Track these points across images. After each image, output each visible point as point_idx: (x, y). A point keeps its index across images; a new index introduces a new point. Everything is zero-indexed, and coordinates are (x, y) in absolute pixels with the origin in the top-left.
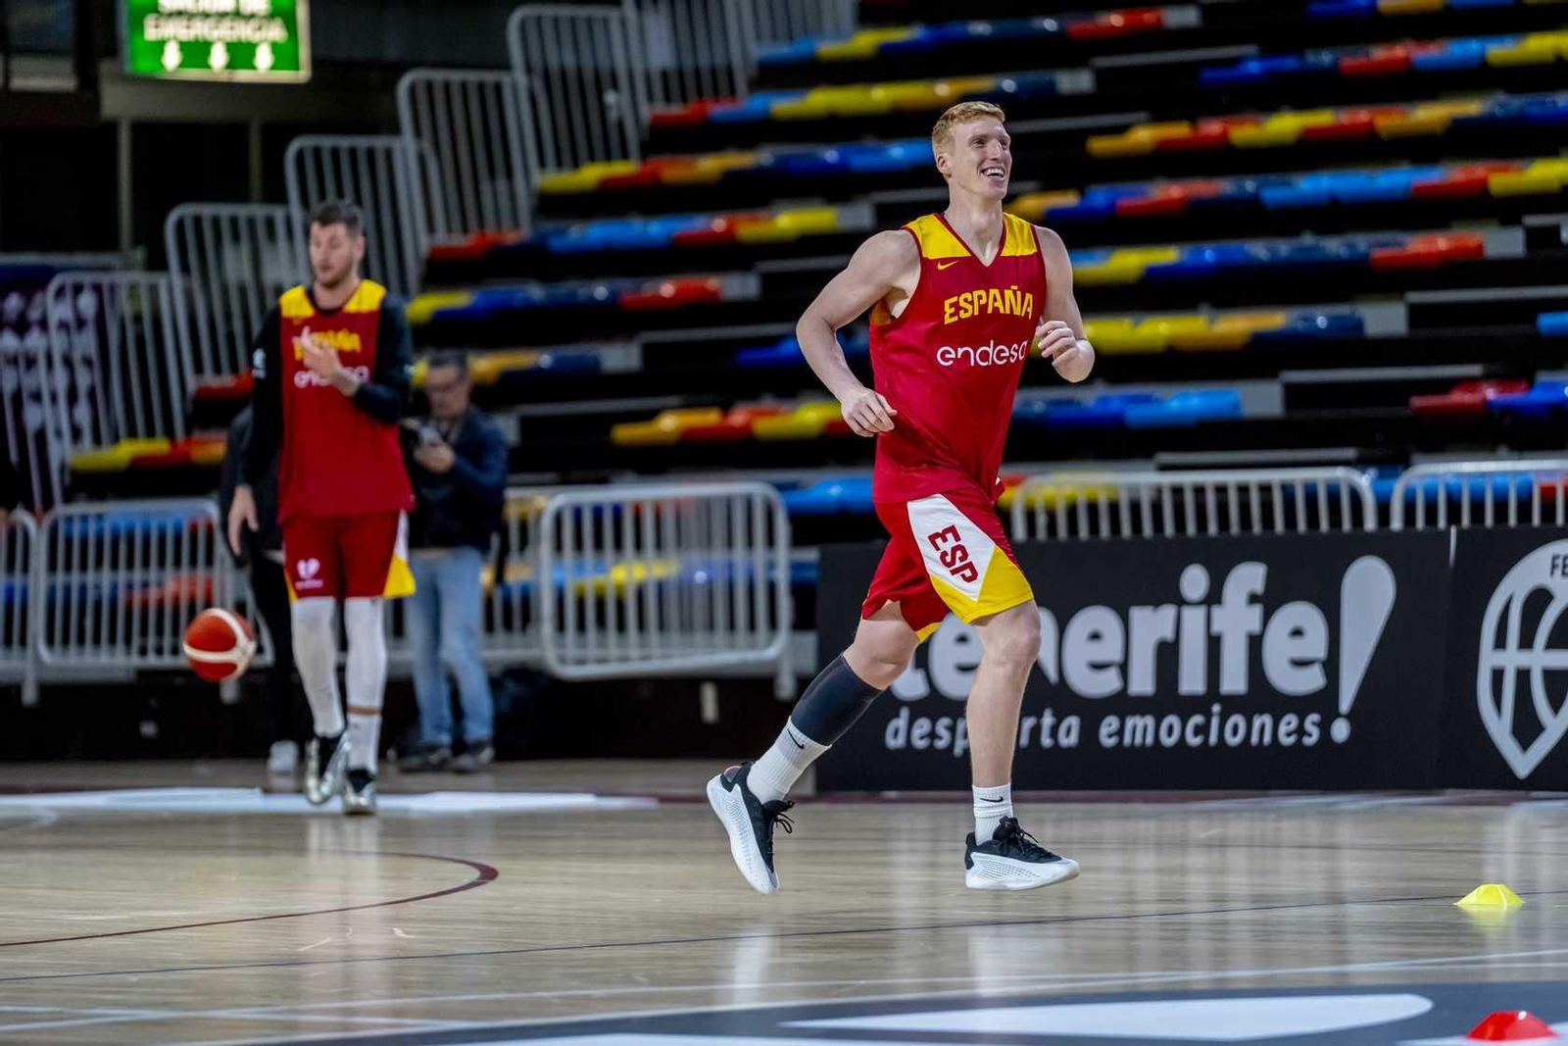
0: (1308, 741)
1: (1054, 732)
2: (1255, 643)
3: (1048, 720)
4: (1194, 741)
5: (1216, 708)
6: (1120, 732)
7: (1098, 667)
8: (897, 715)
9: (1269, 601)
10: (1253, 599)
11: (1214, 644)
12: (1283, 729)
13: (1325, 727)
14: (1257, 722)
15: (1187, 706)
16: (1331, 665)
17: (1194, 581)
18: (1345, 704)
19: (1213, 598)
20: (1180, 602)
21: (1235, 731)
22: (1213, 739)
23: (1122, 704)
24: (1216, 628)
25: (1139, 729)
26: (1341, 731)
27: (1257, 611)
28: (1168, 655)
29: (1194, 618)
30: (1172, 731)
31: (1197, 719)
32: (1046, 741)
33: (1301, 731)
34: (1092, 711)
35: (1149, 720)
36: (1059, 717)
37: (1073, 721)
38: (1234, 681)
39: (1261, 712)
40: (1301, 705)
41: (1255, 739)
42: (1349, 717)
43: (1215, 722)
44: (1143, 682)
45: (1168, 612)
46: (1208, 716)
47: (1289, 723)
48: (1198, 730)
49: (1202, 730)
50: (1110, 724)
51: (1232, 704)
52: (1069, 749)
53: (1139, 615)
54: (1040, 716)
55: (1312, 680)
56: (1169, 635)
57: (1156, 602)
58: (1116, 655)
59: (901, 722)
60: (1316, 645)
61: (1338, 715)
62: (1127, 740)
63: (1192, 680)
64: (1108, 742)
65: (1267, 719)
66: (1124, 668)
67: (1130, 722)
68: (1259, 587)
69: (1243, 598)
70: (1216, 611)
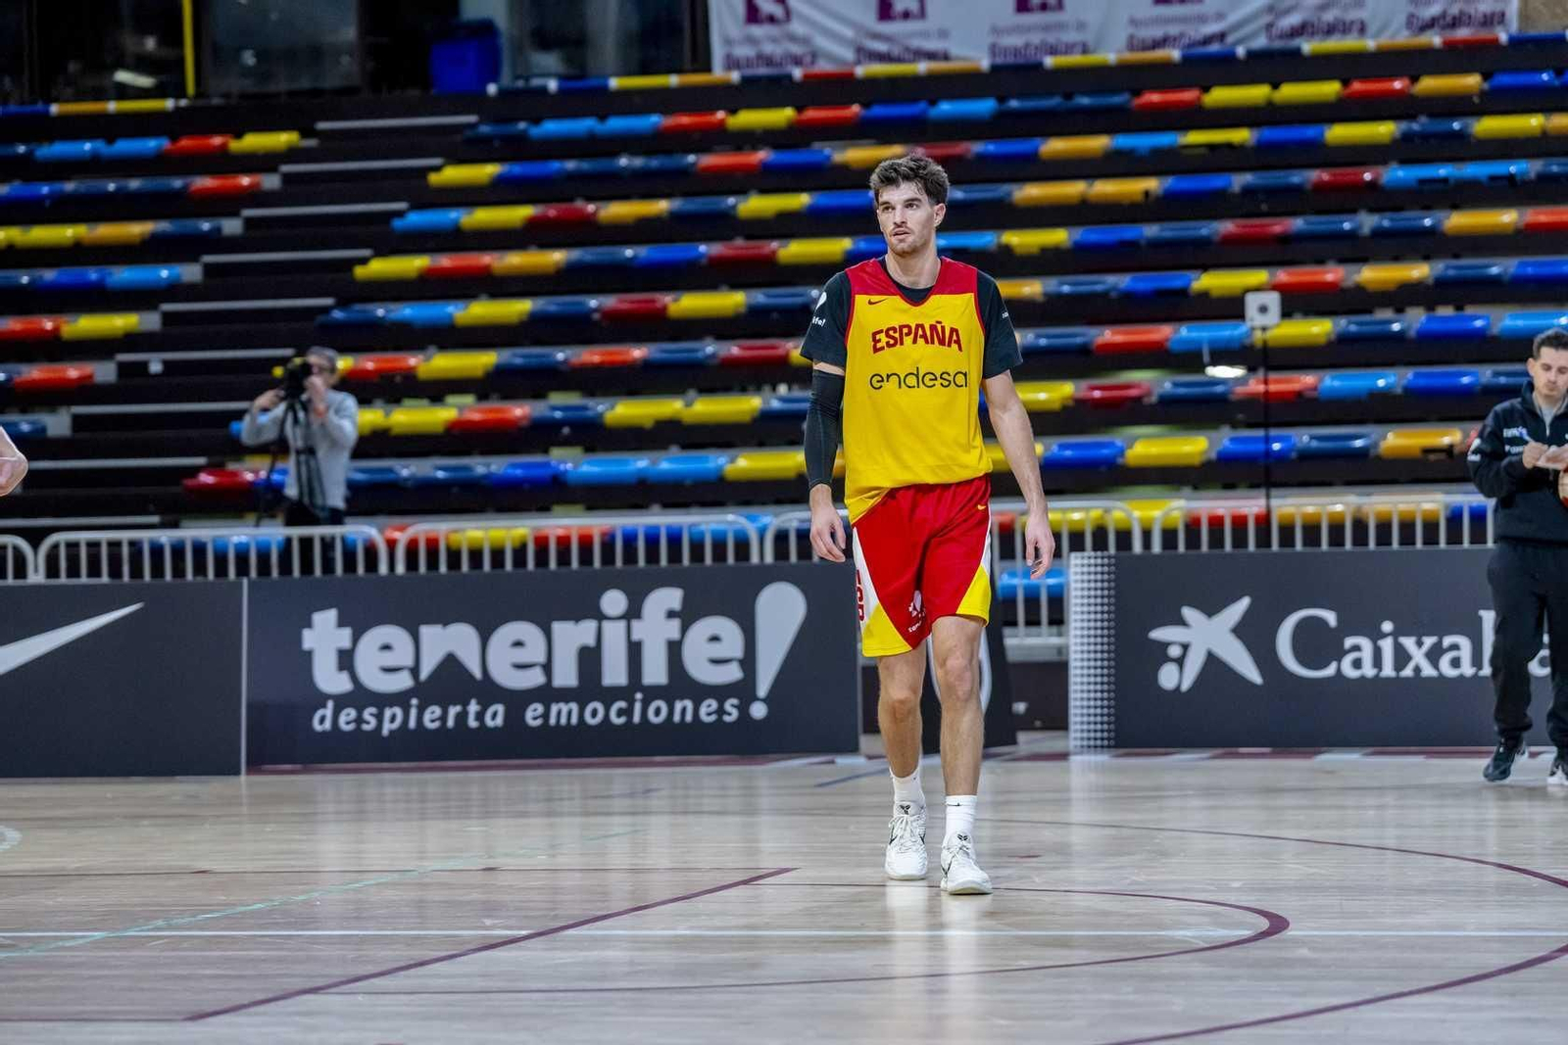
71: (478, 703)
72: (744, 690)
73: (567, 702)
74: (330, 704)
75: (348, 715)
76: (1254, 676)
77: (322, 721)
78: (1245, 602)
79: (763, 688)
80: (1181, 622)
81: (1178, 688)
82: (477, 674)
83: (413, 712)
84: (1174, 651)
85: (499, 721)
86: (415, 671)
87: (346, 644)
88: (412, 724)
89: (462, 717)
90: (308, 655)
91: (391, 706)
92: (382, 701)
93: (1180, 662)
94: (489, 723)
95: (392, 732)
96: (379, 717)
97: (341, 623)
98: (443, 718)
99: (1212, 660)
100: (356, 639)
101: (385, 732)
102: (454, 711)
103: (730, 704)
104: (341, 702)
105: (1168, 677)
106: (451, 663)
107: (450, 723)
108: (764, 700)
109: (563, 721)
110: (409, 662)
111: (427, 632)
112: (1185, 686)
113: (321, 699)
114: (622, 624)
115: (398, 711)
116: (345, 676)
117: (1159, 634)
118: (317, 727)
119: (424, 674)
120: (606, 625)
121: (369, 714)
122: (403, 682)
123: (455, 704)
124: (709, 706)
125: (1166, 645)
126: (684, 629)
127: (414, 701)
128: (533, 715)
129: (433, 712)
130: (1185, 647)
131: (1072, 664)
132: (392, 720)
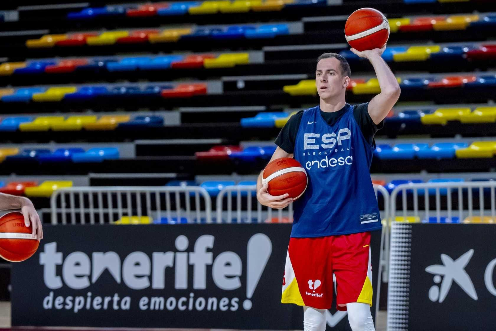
0: (233, 309)
1: (119, 303)
2: (209, 269)
3: (116, 298)
4: (182, 308)
5: (192, 295)
6: (149, 304)
7: (138, 277)
8: (48, 295)
9: (215, 251)
10: (208, 250)
11: (191, 269)
12: (222, 304)
13: (240, 303)
14: (210, 301)
15: (179, 294)
16: (243, 278)
17: (182, 242)
18: (250, 294)
19: (190, 249)
20: (175, 250)
21: (200, 304)
22: (191, 307)
23: (150, 292)
24: (191, 262)
25: (157, 302)
26: (248, 305)
27: (210, 255)
28: (170, 273)
29: (182, 258)
30: (172, 304)
31: (183, 299)
32: (116, 307)
33: (230, 305)
34: (136, 295)
35: (162, 299)
36: (121, 297)
37: (128, 299)
38: (200, 283)
39: (212, 297)
40: (230, 294)
41: (209, 308)
42: (251, 299)
43: (191, 301)
44: (159, 283)
45: (170, 255)
46: (188, 298)
47: (224, 302)
48: (184, 304)
49: (186, 304)
50: (144, 301)
51: (199, 293)
52: (126, 310)
53: (157, 256)
54: (112, 296)
55: (235, 284)
56: (171, 264)
57: (165, 251)
58: (147, 272)
59: (50, 298)
60: (236, 269)
61: (246, 298)
62: (152, 307)
63: (181, 283)
64: (144, 308)
65: (215, 300)
66: (150, 278)
67: (153, 300)
68: (211, 245)
69: (204, 250)
70: (191, 254)
71: (119, 296)
72: (240, 293)
73: (159, 297)
74: (52, 294)
75: (60, 299)
76: (474, 295)
77: (48, 303)
78: (471, 253)
79: (250, 292)
80: (441, 263)
81: (438, 300)
82: (118, 280)
83: (89, 300)
84: (437, 279)
85: (128, 306)
86: (90, 277)
87: (59, 262)
88: (88, 306)
89: (111, 303)
90: (42, 267)
91: (79, 296)
92: (75, 293)
93: (439, 285)
94: (123, 307)
95: (79, 310)
96: (73, 301)
97: (58, 250)
98: (102, 304)
99: (454, 285)
100: (64, 258)
101: (76, 310)
102: (107, 299)
103: (234, 301)
104: (57, 293)
105: (434, 294)
106: (106, 273)
107: (106, 306)
108: (250, 299)
109: (157, 307)
110: (87, 272)
111: (97, 256)
112: (441, 300)
113: (47, 291)
114: (185, 255)
115: (82, 299)
116: (58, 279)
117: (431, 269)
118: (46, 306)
119: (94, 279)
120: (179, 255)
121: (69, 299)
122: (84, 283)
123: (108, 296)
124: (225, 301)
125: (432, 276)
126: (214, 258)
127: (89, 294)
128: (143, 303)
129: (98, 300)
130: (442, 277)
131: (390, 285)
132: (79, 304)
